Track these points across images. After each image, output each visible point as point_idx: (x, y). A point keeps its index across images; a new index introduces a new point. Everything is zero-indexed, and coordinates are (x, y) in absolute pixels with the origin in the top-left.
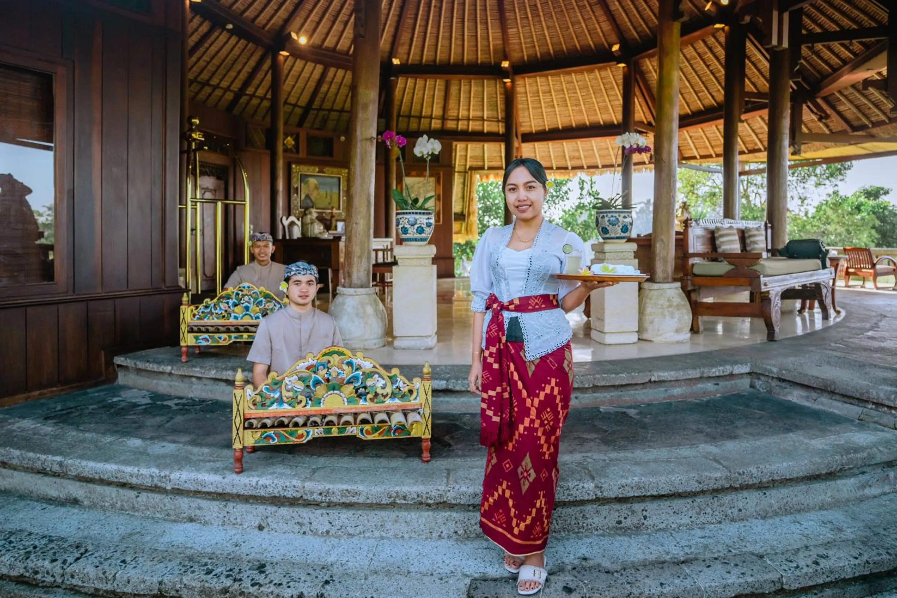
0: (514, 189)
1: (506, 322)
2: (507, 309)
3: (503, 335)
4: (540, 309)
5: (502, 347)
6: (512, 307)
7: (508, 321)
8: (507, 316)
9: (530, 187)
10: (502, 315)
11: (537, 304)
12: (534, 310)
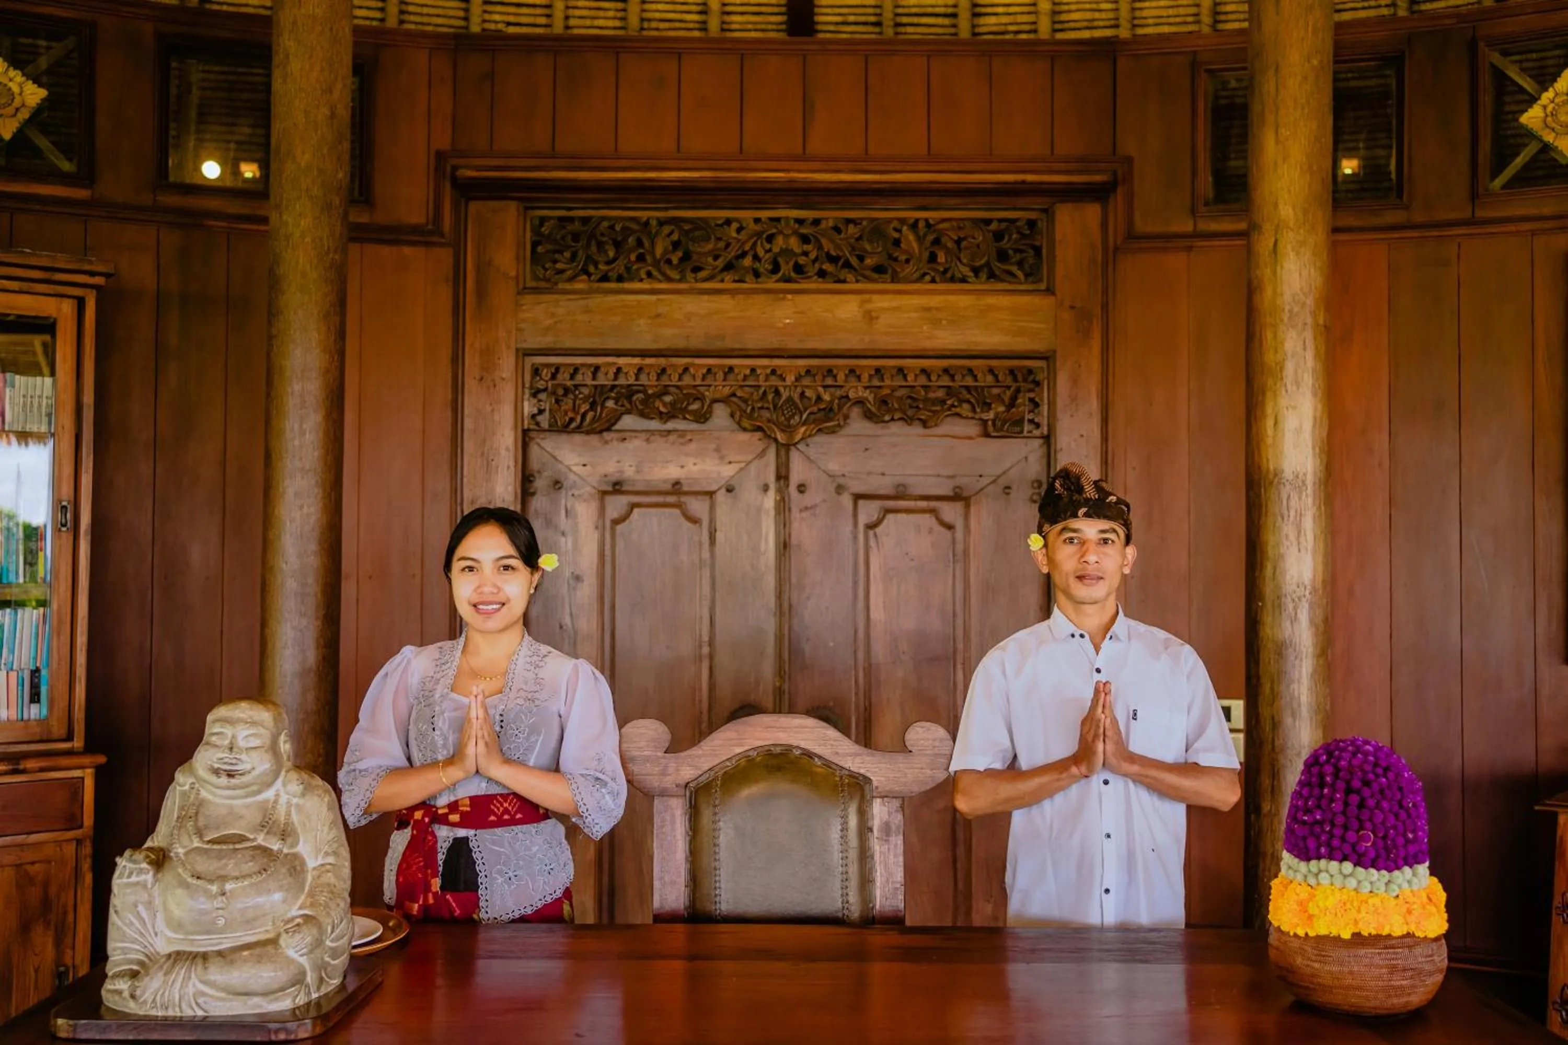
0: (471, 569)
1: (443, 847)
2: (443, 820)
3: (435, 875)
4: (513, 822)
5: (431, 901)
6: (454, 818)
7: (446, 845)
8: (444, 835)
9: (506, 568)
10: (433, 834)
11: (506, 811)
12: (501, 823)
